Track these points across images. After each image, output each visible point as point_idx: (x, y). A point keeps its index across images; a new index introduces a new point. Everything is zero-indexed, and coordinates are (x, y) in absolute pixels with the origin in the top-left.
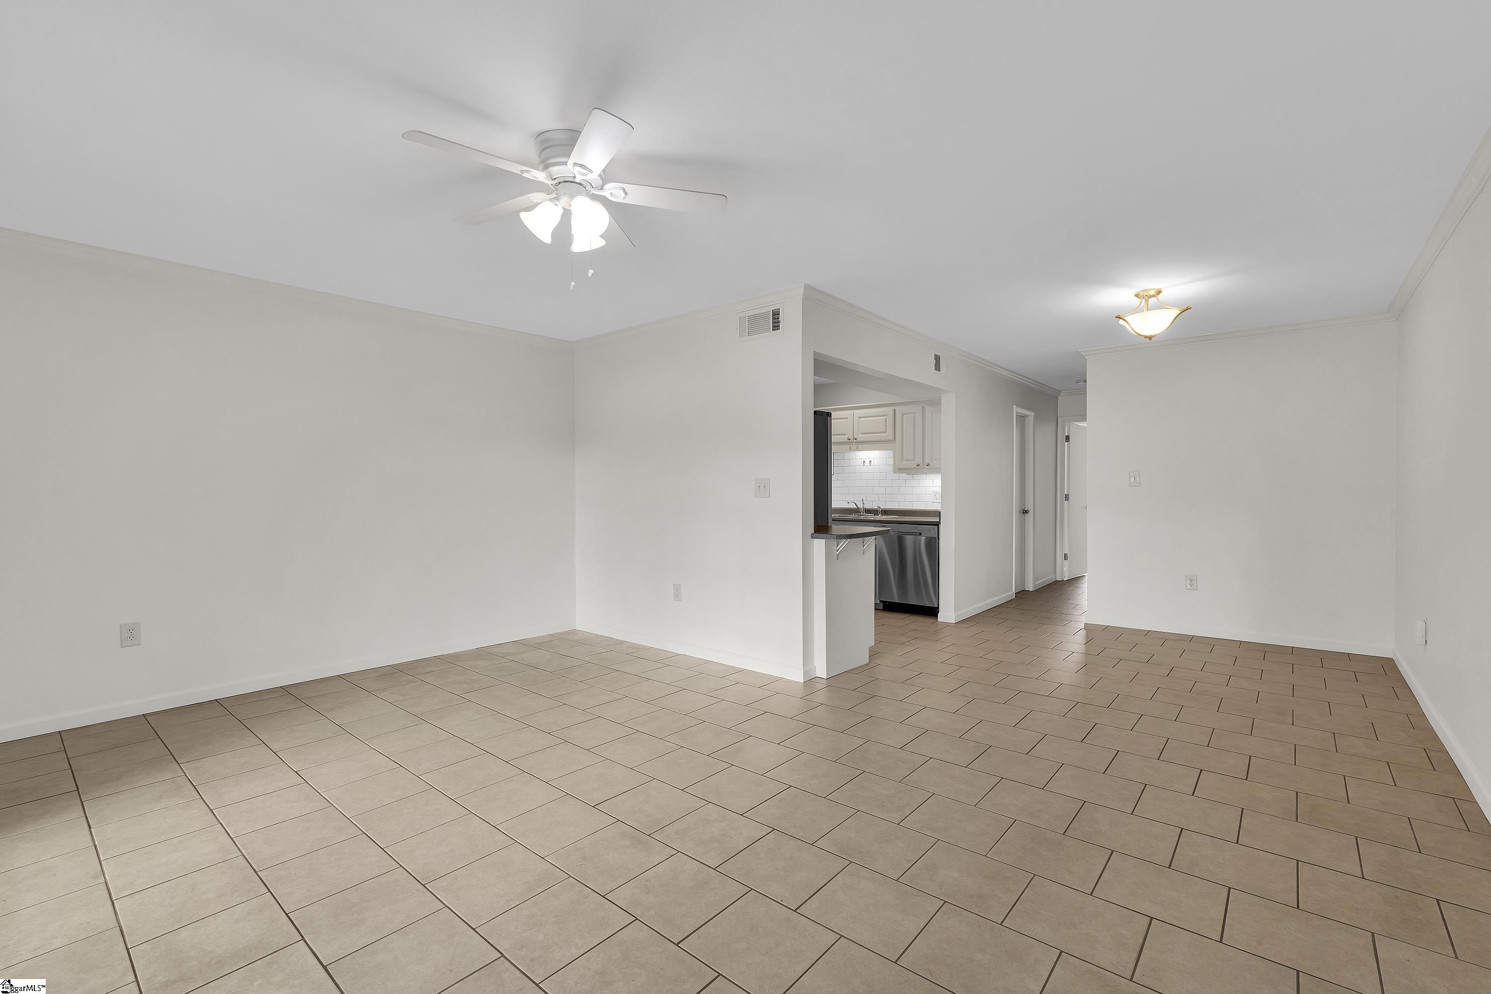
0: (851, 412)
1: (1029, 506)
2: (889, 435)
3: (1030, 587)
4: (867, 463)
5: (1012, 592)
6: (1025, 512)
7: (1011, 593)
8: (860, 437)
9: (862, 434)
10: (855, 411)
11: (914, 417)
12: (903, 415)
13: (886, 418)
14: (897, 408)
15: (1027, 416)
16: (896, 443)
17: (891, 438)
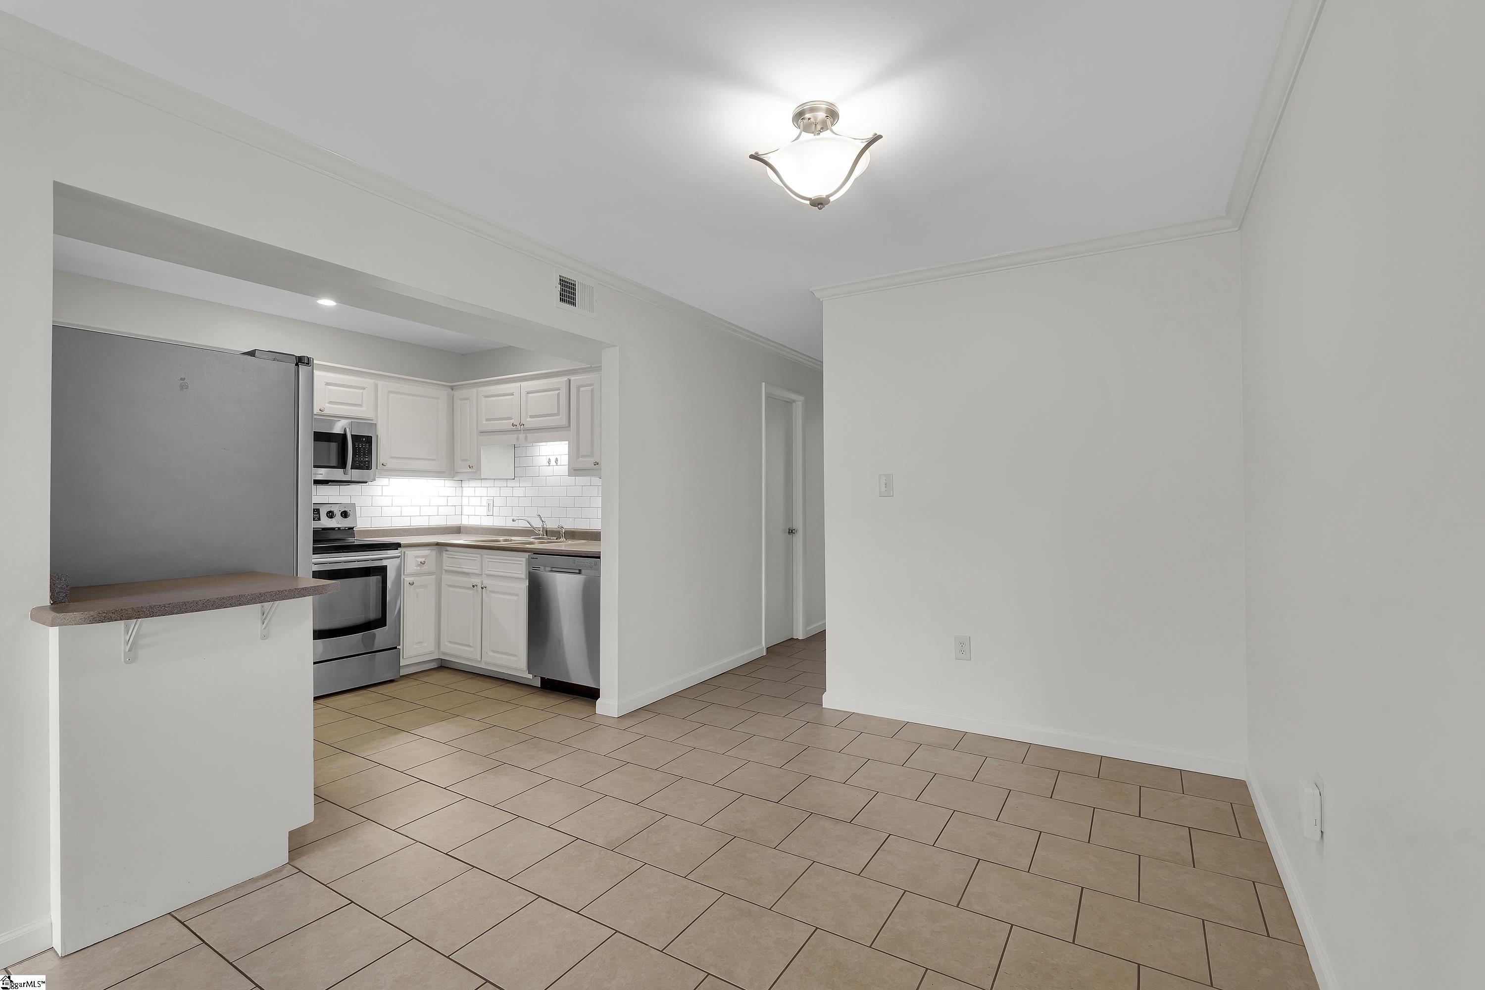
0: (517, 385)
1: (798, 524)
2: (561, 420)
3: (800, 635)
4: (553, 463)
5: (761, 647)
6: (791, 532)
7: (759, 649)
8: (529, 422)
9: (531, 417)
10: (524, 384)
11: (592, 390)
12: (579, 387)
13: (558, 394)
14: (573, 378)
15: (794, 401)
16: (570, 431)
17: (564, 422)
